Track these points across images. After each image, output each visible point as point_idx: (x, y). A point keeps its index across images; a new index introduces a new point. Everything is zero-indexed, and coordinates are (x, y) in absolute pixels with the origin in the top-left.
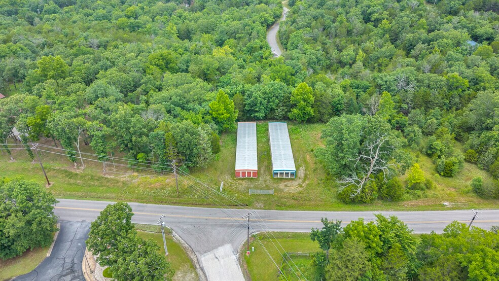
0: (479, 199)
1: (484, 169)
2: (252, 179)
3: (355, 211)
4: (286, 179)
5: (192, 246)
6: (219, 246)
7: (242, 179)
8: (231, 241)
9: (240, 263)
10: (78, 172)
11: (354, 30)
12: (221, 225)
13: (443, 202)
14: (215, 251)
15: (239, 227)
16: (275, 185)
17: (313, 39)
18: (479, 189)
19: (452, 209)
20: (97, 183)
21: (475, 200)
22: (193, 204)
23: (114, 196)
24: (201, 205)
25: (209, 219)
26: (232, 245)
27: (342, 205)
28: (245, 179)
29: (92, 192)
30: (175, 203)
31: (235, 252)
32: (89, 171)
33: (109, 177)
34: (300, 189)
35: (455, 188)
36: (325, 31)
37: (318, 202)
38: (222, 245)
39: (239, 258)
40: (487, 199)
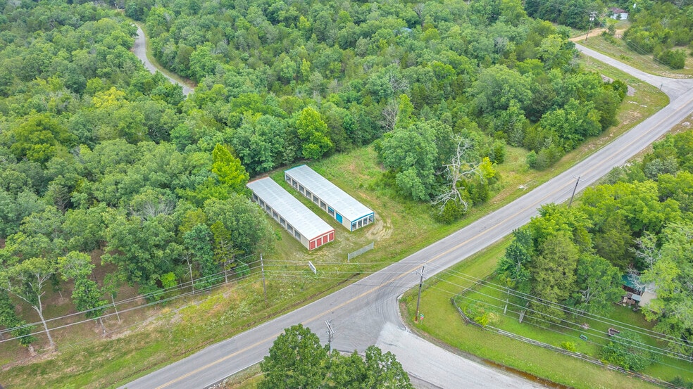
0: (538, 173)
1: (519, 146)
2: (330, 243)
3: (463, 227)
4: (365, 227)
5: (350, 350)
6: (379, 331)
7: (320, 249)
8: (386, 319)
9: (418, 335)
10: (46, 357)
11: (268, 36)
12: (357, 309)
13: (518, 187)
14: (379, 339)
15: (377, 300)
16: (363, 239)
17: (224, 56)
18: (535, 163)
19: (531, 189)
20: (110, 355)
21: (537, 175)
22: (295, 306)
23: (163, 355)
24: (305, 301)
25: (336, 310)
26: (391, 321)
27: (447, 228)
28: (323, 247)
29: (118, 370)
30: (269, 317)
31: (401, 326)
32: (67, 347)
33: (121, 336)
34: (390, 231)
35: (513, 171)
36: (231, 43)
37: (425, 235)
38: (381, 329)
39: (411, 330)
40: (543, 170)
